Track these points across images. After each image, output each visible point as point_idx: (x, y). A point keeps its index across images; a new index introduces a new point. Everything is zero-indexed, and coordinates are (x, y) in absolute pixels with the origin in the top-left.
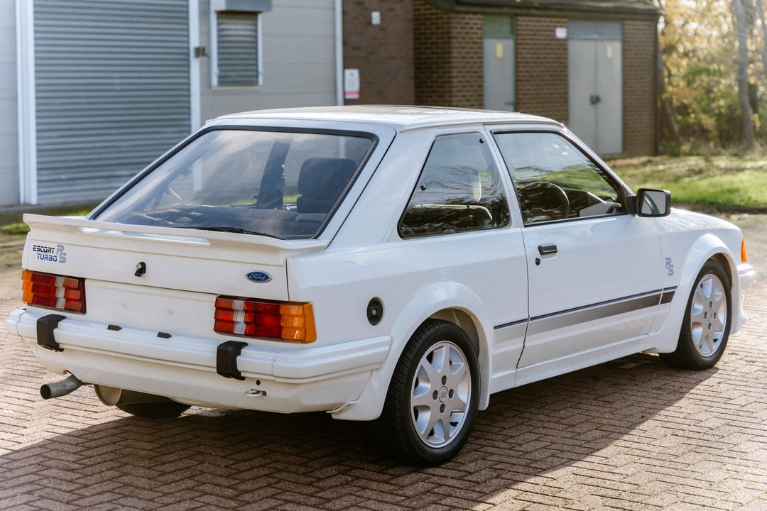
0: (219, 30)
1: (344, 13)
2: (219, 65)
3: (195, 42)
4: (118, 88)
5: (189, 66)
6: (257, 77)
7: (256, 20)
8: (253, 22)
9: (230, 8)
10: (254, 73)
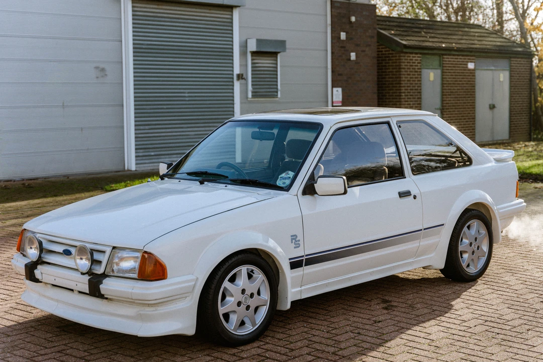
0: (253, 63)
1: (332, 53)
2: (252, 85)
3: (237, 70)
4: (187, 99)
5: (233, 86)
6: (277, 92)
7: (277, 57)
8: (275, 58)
9: (259, 50)
10: (275, 90)
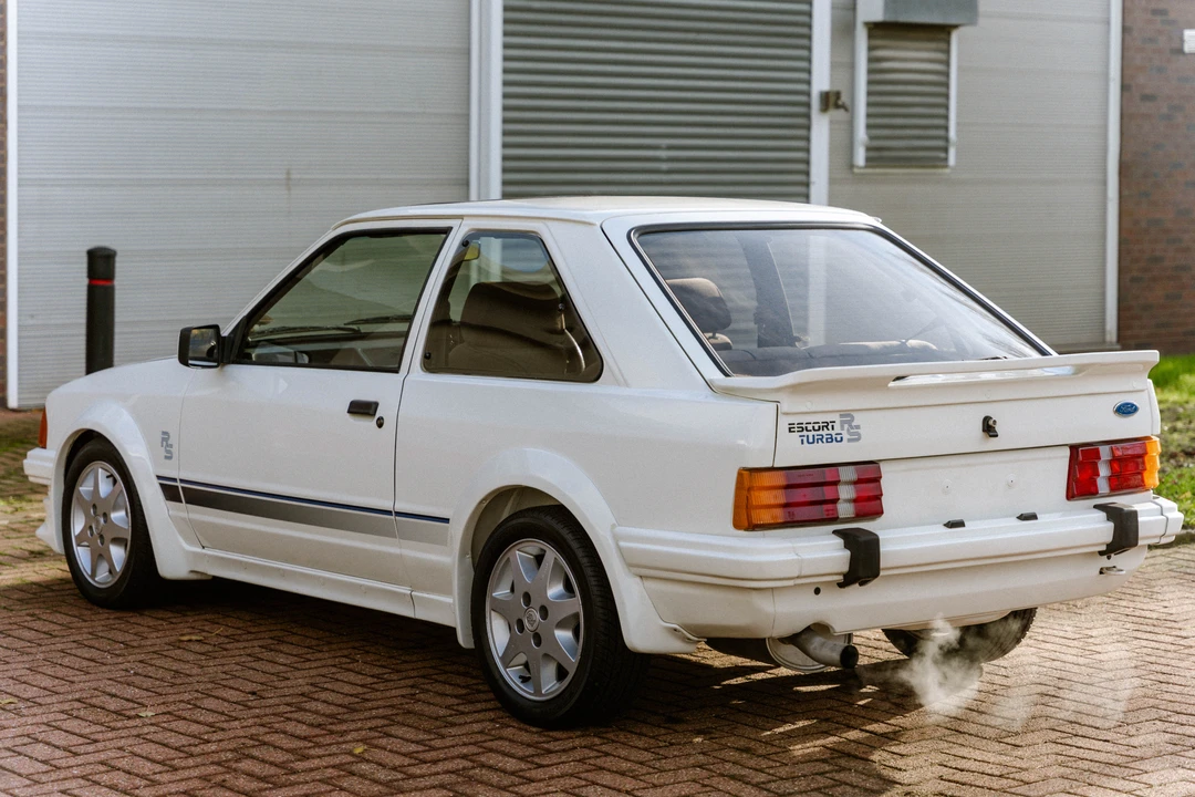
0: (871, 60)
1: (1125, 30)
2: (869, 127)
3: (821, 81)
4: (664, 166)
5: (808, 128)
6: (946, 150)
7: (948, 42)
8: (942, 45)
9: (891, 18)
10: (941, 143)
